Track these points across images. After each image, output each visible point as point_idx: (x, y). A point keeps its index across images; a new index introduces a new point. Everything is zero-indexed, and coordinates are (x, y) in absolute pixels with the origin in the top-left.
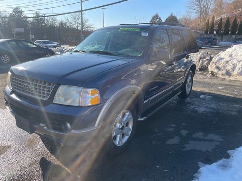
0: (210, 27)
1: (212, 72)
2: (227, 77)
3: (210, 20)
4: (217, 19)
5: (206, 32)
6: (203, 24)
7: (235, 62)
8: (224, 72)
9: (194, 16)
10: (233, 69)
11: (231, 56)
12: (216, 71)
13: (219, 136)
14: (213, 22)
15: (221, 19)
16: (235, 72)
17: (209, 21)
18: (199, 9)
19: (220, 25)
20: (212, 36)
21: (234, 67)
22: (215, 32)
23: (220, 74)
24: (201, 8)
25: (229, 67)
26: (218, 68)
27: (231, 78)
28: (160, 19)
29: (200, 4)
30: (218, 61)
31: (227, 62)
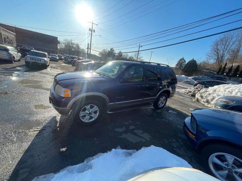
0: (222, 70)
1: (197, 98)
2: (206, 104)
3: (223, 66)
4: (229, 65)
5: (218, 73)
6: (217, 68)
7: (215, 95)
8: (205, 100)
9: (212, 61)
10: (212, 100)
11: (215, 91)
12: (200, 98)
13: (151, 137)
14: (225, 67)
15: (232, 66)
16: (213, 102)
17: (221, 66)
18: (217, 58)
19: (230, 69)
20: (222, 76)
21: (214, 98)
22: (225, 74)
23: (202, 101)
24: (218, 57)
25: (209, 98)
26: (202, 97)
27: (209, 106)
28: (185, 61)
29: (218, 54)
30: (204, 92)
31: (210, 94)
